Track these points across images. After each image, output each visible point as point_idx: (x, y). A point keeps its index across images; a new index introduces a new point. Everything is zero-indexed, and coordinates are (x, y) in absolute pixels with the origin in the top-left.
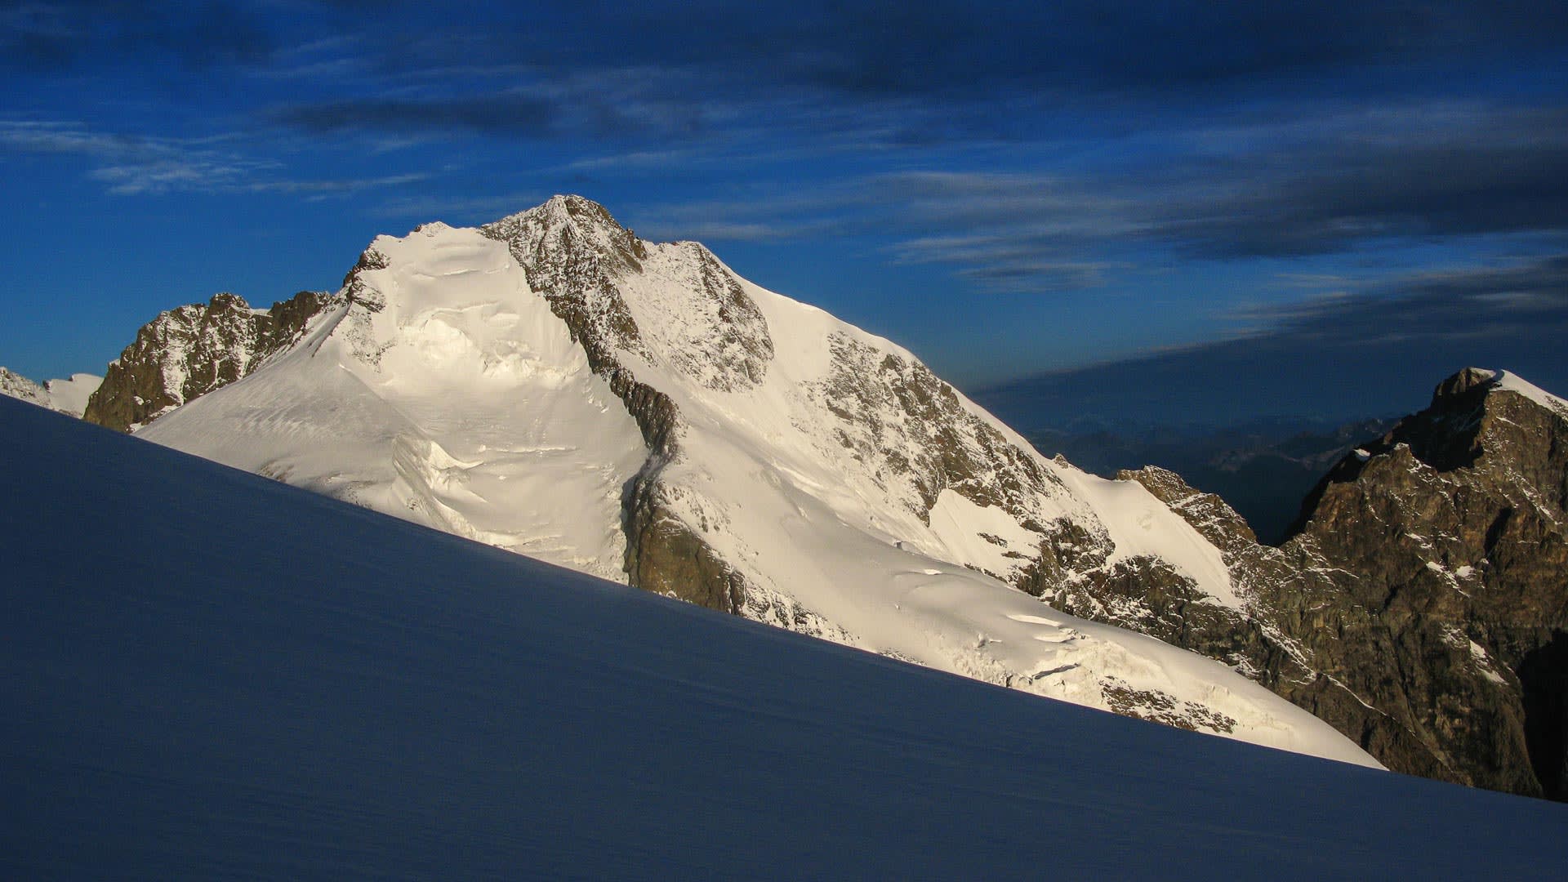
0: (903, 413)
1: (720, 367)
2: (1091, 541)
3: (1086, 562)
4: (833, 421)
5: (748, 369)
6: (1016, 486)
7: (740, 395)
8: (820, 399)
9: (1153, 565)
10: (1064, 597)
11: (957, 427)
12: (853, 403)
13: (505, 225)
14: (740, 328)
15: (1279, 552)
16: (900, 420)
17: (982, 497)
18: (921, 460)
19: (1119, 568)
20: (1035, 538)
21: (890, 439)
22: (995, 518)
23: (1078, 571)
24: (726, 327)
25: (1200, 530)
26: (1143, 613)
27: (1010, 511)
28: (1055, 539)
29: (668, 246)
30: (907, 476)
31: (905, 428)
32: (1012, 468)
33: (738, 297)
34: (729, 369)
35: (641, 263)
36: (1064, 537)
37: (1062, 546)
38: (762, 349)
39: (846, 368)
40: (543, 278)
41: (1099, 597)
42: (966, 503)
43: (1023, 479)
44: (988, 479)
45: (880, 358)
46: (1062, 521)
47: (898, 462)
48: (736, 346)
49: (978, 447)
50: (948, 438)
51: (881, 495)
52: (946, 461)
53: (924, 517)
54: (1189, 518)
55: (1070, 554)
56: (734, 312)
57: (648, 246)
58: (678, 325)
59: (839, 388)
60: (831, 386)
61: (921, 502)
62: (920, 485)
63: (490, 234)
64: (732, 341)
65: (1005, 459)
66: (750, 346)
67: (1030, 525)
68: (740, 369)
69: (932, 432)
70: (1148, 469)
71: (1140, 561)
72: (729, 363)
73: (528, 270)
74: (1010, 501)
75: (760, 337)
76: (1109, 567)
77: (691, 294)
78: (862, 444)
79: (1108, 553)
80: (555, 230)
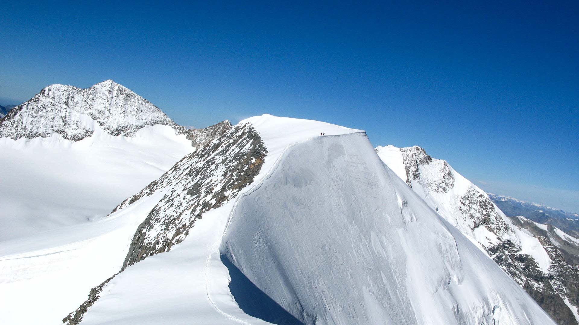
0: (479, 207)
1: (438, 188)
2: (515, 247)
3: (512, 251)
4: (460, 204)
5: (445, 189)
6: (500, 230)
7: (440, 194)
8: (460, 199)
9: (529, 257)
10: (502, 256)
11: (491, 214)
12: (467, 202)
13: (403, 149)
14: (446, 180)
15: (571, 266)
16: (477, 209)
17: (490, 229)
18: (478, 218)
19: (520, 255)
20: (499, 241)
21: (472, 212)
22: (491, 235)
23: (509, 252)
24: (443, 180)
25: (548, 254)
26: (523, 267)
27: (495, 234)
28: (504, 243)
29: (438, 160)
30: (473, 220)
31: (478, 210)
32: (501, 226)
33: (449, 174)
34: (440, 188)
35: (429, 162)
36: (507, 244)
37: (506, 245)
38: (450, 186)
39: (469, 194)
40: (406, 162)
41: (512, 260)
42: (486, 230)
43: (503, 229)
44: (493, 226)
45: (479, 194)
46: (508, 240)
47: (472, 217)
48: (444, 184)
49: (495, 219)
50: (488, 215)
51: (463, 222)
52: (485, 220)
53: (473, 229)
54: (547, 251)
55: (508, 248)
56: (447, 177)
57: (433, 159)
58: (432, 177)
59: (465, 198)
60: (463, 197)
61: (473, 226)
62: (475, 223)
63: (401, 150)
64: (443, 182)
65: (500, 223)
66: (447, 185)
67: (499, 239)
68: (443, 189)
69: (484, 212)
70: (542, 237)
71: (526, 255)
72: (440, 187)
73: (404, 160)
74: (497, 232)
75: (451, 183)
76: (518, 254)
77: (438, 171)
78: (464, 211)
79: (518, 251)
80: (412, 153)
